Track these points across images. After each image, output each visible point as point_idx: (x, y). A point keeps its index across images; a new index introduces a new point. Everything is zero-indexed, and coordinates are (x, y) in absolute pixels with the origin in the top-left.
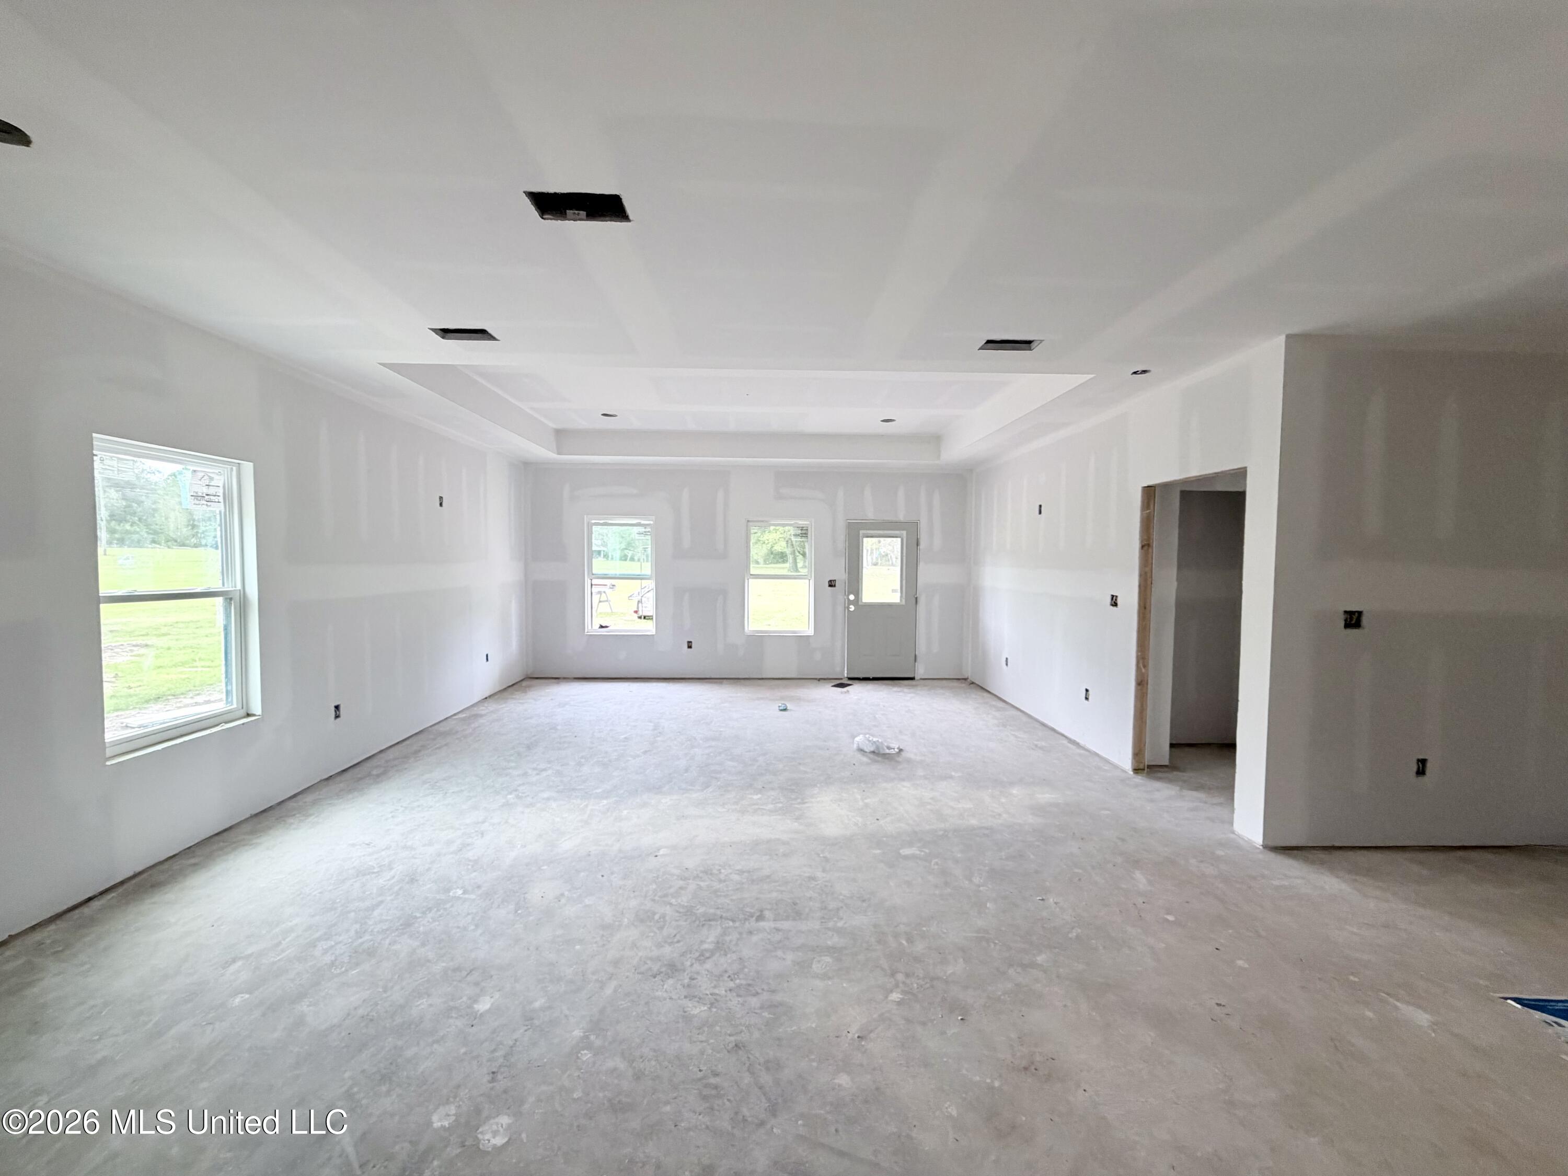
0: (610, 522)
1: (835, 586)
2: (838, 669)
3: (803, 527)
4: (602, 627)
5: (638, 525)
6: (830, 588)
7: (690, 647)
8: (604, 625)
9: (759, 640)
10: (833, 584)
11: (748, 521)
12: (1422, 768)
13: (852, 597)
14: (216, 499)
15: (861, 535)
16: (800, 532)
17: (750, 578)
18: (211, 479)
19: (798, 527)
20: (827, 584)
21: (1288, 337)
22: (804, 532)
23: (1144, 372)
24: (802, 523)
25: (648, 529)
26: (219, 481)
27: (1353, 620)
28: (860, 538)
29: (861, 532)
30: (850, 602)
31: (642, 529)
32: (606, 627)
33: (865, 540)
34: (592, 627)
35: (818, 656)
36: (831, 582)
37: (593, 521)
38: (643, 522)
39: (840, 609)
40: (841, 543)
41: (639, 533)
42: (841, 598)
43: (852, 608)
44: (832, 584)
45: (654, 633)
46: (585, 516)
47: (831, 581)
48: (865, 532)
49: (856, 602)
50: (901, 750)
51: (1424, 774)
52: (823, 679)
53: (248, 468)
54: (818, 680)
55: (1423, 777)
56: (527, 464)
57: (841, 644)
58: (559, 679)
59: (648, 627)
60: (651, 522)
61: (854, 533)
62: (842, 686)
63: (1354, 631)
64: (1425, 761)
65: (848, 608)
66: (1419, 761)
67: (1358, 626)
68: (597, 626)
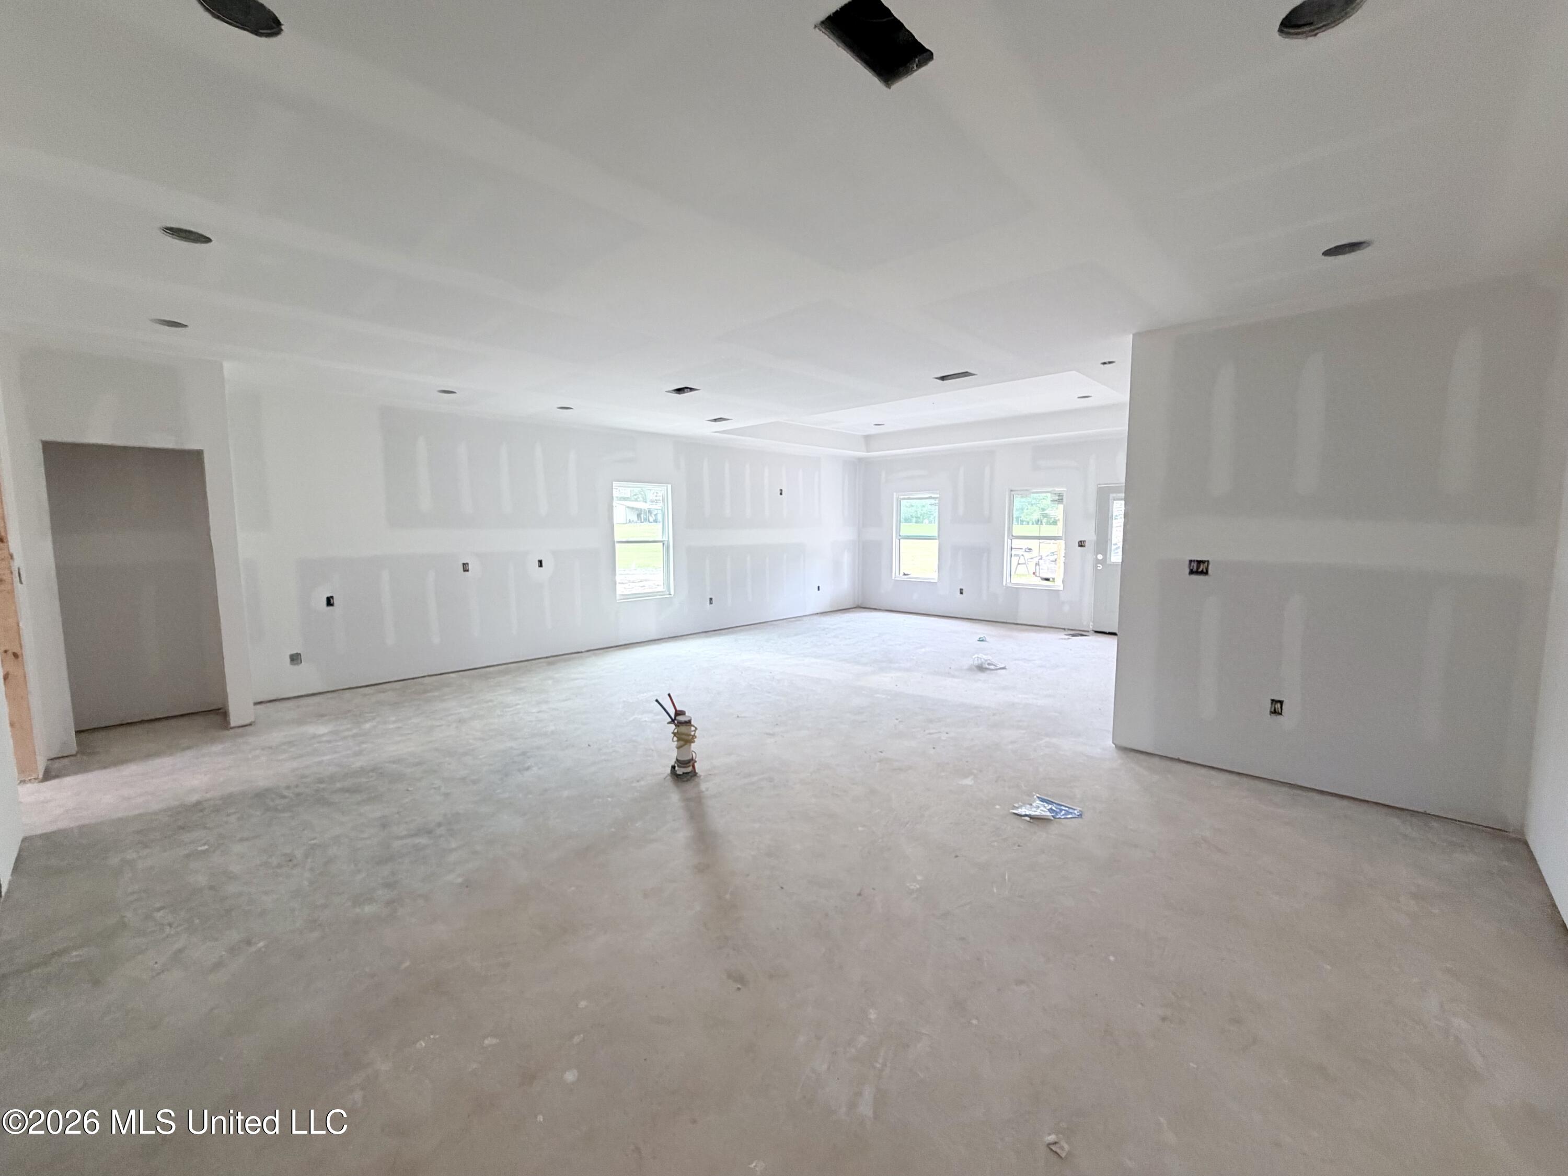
0: (912, 497)
1: (1084, 546)
2: (1085, 623)
3: (1060, 494)
4: (905, 575)
5: (930, 498)
6: (1080, 548)
7: (961, 593)
8: (906, 573)
9: (1015, 592)
10: (1083, 544)
11: (1011, 491)
12: (1277, 708)
13: (1100, 557)
14: (659, 501)
15: (1111, 498)
16: (1057, 498)
17: (1013, 539)
18: (657, 493)
19: (1055, 494)
20: (1078, 545)
21: (1135, 335)
22: (1060, 498)
23: (1104, 363)
24: (1058, 490)
25: (937, 501)
26: (660, 494)
27: (1199, 568)
28: (1110, 501)
29: (1112, 496)
30: (1098, 561)
31: (932, 501)
32: (908, 575)
33: (1115, 502)
34: (897, 576)
35: (1066, 608)
36: (1081, 543)
37: (902, 497)
38: (933, 496)
39: (1089, 567)
40: (1092, 507)
41: (931, 505)
42: (1090, 557)
43: (1100, 566)
44: (1081, 544)
45: (936, 581)
46: (895, 494)
47: (1081, 541)
48: (1114, 495)
49: (1103, 562)
50: (1004, 668)
51: (1281, 714)
52: (1069, 629)
53: (670, 486)
54: (1064, 629)
55: (1279, 717)
56: (860, 460)
57: (1088, 600)
58: (875, 609)
59: (933, 576)
60: (938, 496)
61: (1103, 497)
62: (1073, 635)
63: (1201, 577)
64: (1281, 702)
65: (1096, 567)
66: (1274, 701)
67: (1205, 573)
68: (902, 574)
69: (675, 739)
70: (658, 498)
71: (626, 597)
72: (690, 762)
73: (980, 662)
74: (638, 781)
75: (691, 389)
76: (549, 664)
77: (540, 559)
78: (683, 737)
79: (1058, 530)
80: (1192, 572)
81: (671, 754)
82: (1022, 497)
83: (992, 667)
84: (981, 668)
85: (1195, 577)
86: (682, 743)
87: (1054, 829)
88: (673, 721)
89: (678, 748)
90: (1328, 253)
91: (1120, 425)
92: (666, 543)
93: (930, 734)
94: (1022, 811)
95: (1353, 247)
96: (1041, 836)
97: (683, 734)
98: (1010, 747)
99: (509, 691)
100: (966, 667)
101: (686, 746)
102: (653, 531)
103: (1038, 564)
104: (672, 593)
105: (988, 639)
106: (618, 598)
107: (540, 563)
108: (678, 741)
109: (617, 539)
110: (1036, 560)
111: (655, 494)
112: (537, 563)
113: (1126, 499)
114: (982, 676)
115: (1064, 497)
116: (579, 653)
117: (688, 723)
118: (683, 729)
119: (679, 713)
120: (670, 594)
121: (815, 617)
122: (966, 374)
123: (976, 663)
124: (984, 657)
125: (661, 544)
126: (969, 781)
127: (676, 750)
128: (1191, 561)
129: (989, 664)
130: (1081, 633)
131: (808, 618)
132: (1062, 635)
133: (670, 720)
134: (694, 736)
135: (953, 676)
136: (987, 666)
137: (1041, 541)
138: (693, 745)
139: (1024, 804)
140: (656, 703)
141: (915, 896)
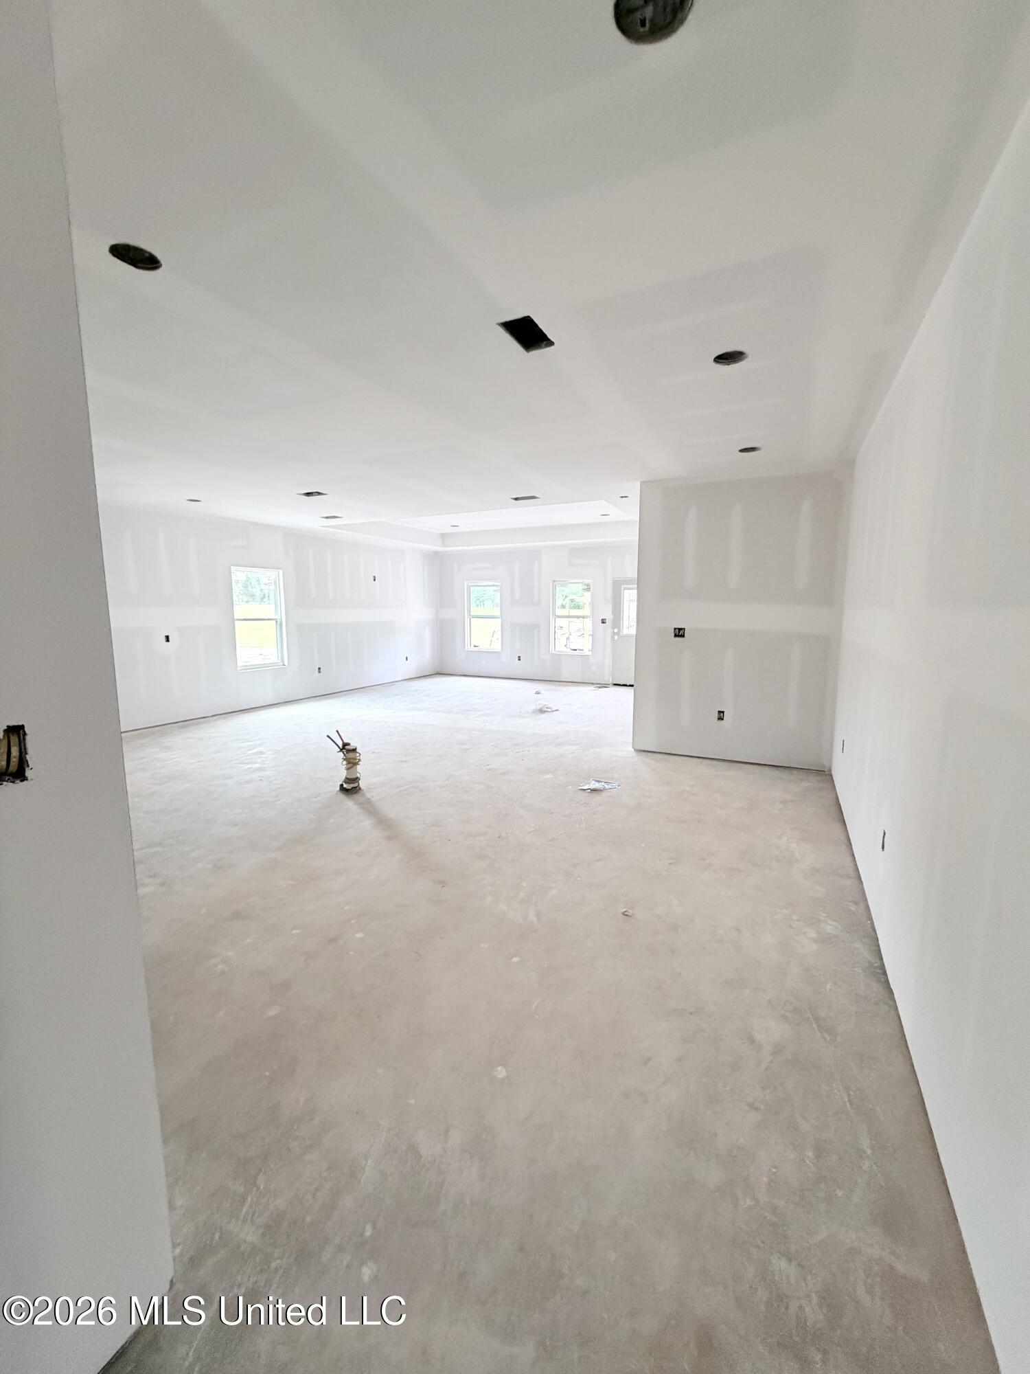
0: (479, 584)
1: (605, 623)
2: (607, 679)
3: (588, 584)
4: (475, 646)
5: (493, 585)
6: (602, 624)
7: (519, 660)
9: (558, 657)
11: (554, 581)
12: (721, 716)
13: (616, 629)
14: (272, 584)
15: (622, 588)
16: (586, 587)
17: (556, 618)
18: (270, 577)
19: (585, 584)
20: (601, 622)
21: (641, 482)
22: (588, 587)
23: (622, 497)
24: (586, 581)
25: (499, 588)
26: (273, 578)
27: (679, 633)
28: (622, 590)
29: (623, 586)
30: (614, 634)
31: (495, 588)
32: (477, 646)
33: (626, 591)
34: (469, 648)
35: (594, 669)
36: (603, 620)
37: (471, 584)
38: (496, 584)
39: (608, 638)
40: (609, 594)
41: (494, 591)
42: (609, 631)
43: (616, 637)
44: (603, 622)
45: (500, 650)
46: (465, 582)
48: (625, 586)
49: (618, 634)
50: (557, 710)
51: (723, 719)
52: (596, 684)
53: (281, 571)
54: (593, 684)
55: (722, 721)
56: (436, 553)
57: (608, 662)
58: (452, 675)
59: (497, 646)
60: (499, 584)
61: (617, 587)
62: (600, 687)
63: (681, 639)
64: (723, 712)
65: (613, 638)
66: (720, 712)
67: (683, 636)
68: (472, 645)
69: (345, 763)
70: (270, 582)
71: (246, 668)
72: (356, 780)
73: (540, 707)
74: (315, 797)
75: (319, 494)
76: (183, 727)
77: (167, 634)
78: (352, 761)
79: (587, 611)
80: (676, 636)
81: (342, 774)
82: (562, 586)
83: (549, 710)
84: (541, 711)
85: (677, 639)
86: (350, 765)
87: (604, 794)
88: (341, 750)
89: (348, 769)
90: (742, 451)
91: (633, 536)
92: (279, 621)
93: (517, 752)
94: (586, 787)
95: (753, 449)
96: (597, 798)
97: (351, 758)
98: (571, 755)
99: (157, 749)
100: (530, 711)
101: (354, 767)
102: (267, 610)
103: (568, 638)
104: (286, 663)
105: (542, 692)
106: (239, 668)
107: (167, 638)
108: (347, 764)
109: (235, 617)
110: (567, 635)
111: (268, 578)
112: (164, 639)
113: (638, 588)
114: (543, 716)
115: (591, 587)
116: (204, 718)
117: (354, 750)
118: (351, 755)
119: (345, 745)
120: (284, 665)
121: (403, 682)
122: (533, 497)
123: (538, 707)
124: (543, 703)
125: (275, 621)
126: (549, 776)
127: (346, 771)
128: (675, 629)
129: (547, 708)
130: (605, 686)
131: (400, 683)
132: (592, 688)
133: (339, 750)
134: (359, 760)
135: (524, 717)
136: (546, 709)
137: (571, 619)
138: (358, 766)
139: (586, 784)
140: (328, 738)
141: (532, 833)
